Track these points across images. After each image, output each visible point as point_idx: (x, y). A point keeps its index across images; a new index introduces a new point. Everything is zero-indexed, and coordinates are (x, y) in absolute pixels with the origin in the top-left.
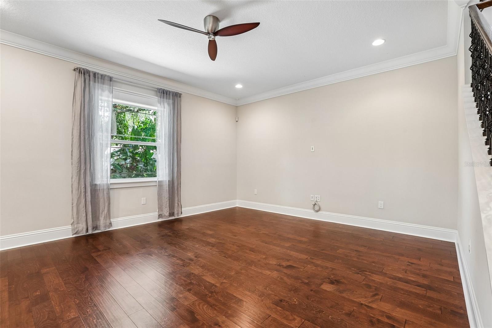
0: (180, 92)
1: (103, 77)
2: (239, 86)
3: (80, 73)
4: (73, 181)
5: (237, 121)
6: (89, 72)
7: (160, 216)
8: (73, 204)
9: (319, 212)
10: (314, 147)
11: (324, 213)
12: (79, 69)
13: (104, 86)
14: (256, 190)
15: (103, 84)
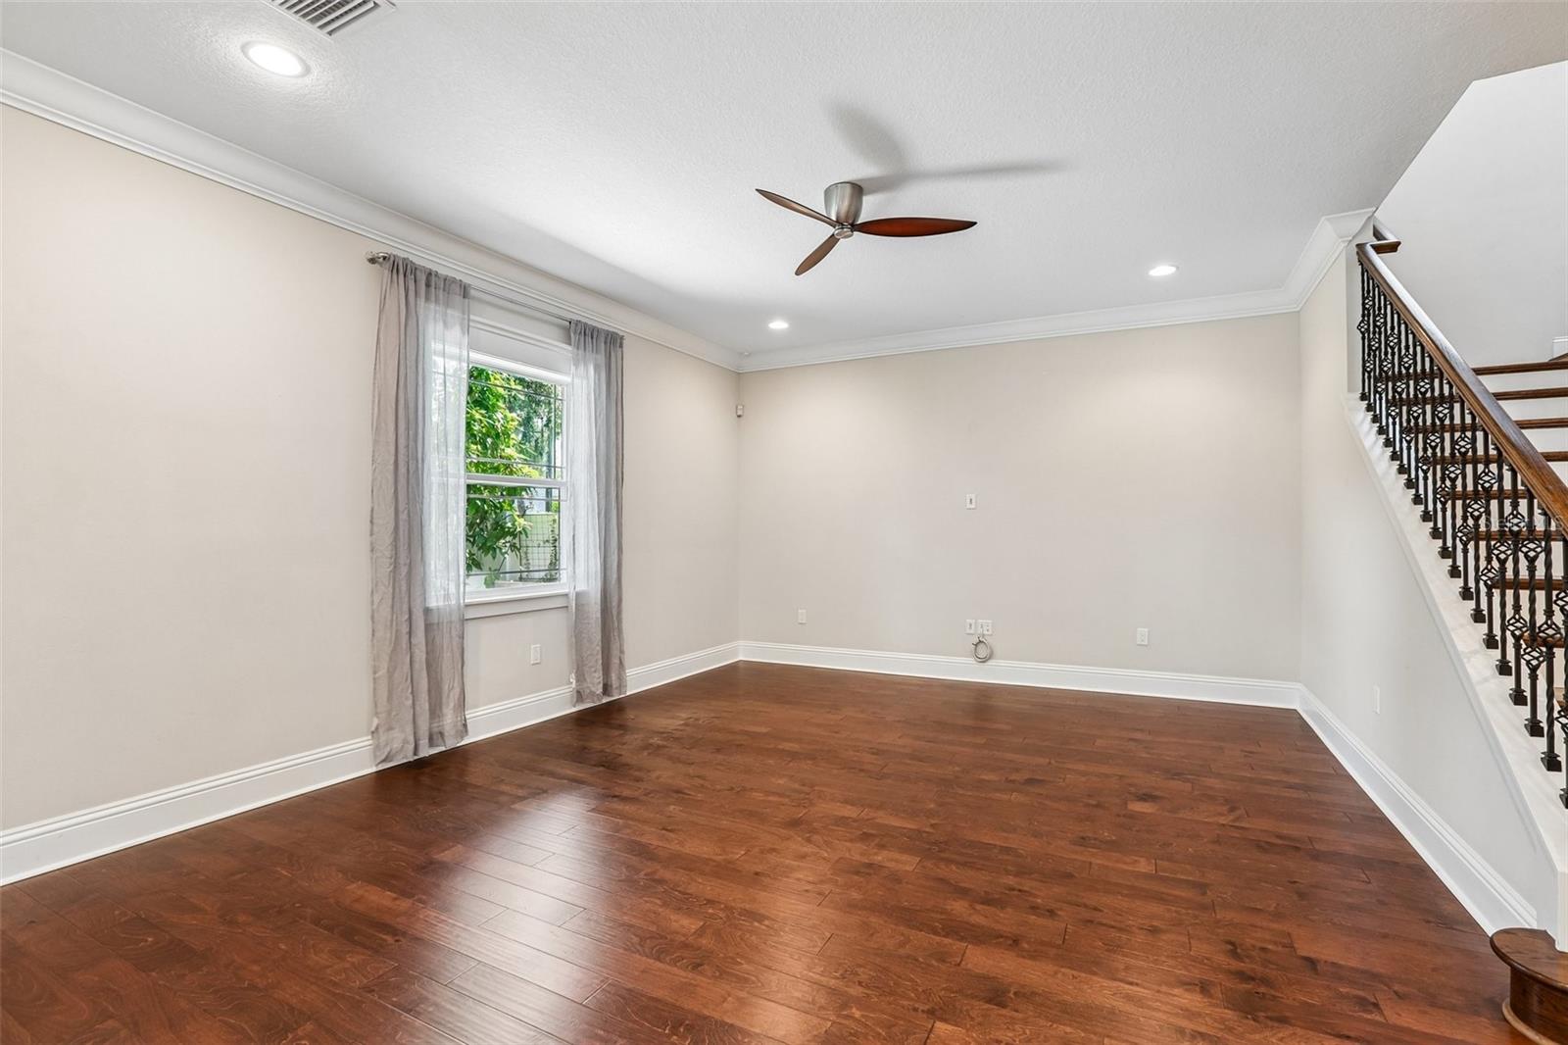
0: (621, 334)
1: (448, 282)
2: (778, 325)
3: (395, 270)
4: (376, 601)
5: (739, 416)
6: (416, 269)
7: (580, 696)
8: (375, 673)
9: (990, 663)
10: (976, 497)
11: (1002, 663)
12: (392, 259)
13: (449, 311)
14: (804, 611)
15: (447, 305)
